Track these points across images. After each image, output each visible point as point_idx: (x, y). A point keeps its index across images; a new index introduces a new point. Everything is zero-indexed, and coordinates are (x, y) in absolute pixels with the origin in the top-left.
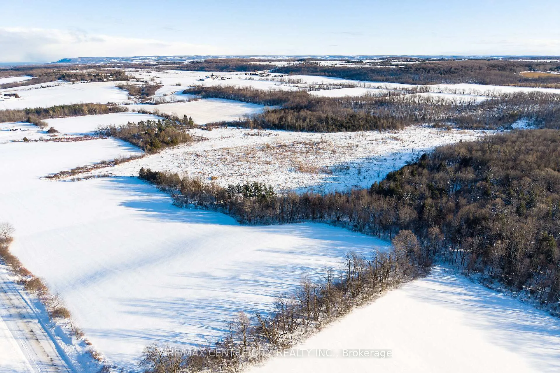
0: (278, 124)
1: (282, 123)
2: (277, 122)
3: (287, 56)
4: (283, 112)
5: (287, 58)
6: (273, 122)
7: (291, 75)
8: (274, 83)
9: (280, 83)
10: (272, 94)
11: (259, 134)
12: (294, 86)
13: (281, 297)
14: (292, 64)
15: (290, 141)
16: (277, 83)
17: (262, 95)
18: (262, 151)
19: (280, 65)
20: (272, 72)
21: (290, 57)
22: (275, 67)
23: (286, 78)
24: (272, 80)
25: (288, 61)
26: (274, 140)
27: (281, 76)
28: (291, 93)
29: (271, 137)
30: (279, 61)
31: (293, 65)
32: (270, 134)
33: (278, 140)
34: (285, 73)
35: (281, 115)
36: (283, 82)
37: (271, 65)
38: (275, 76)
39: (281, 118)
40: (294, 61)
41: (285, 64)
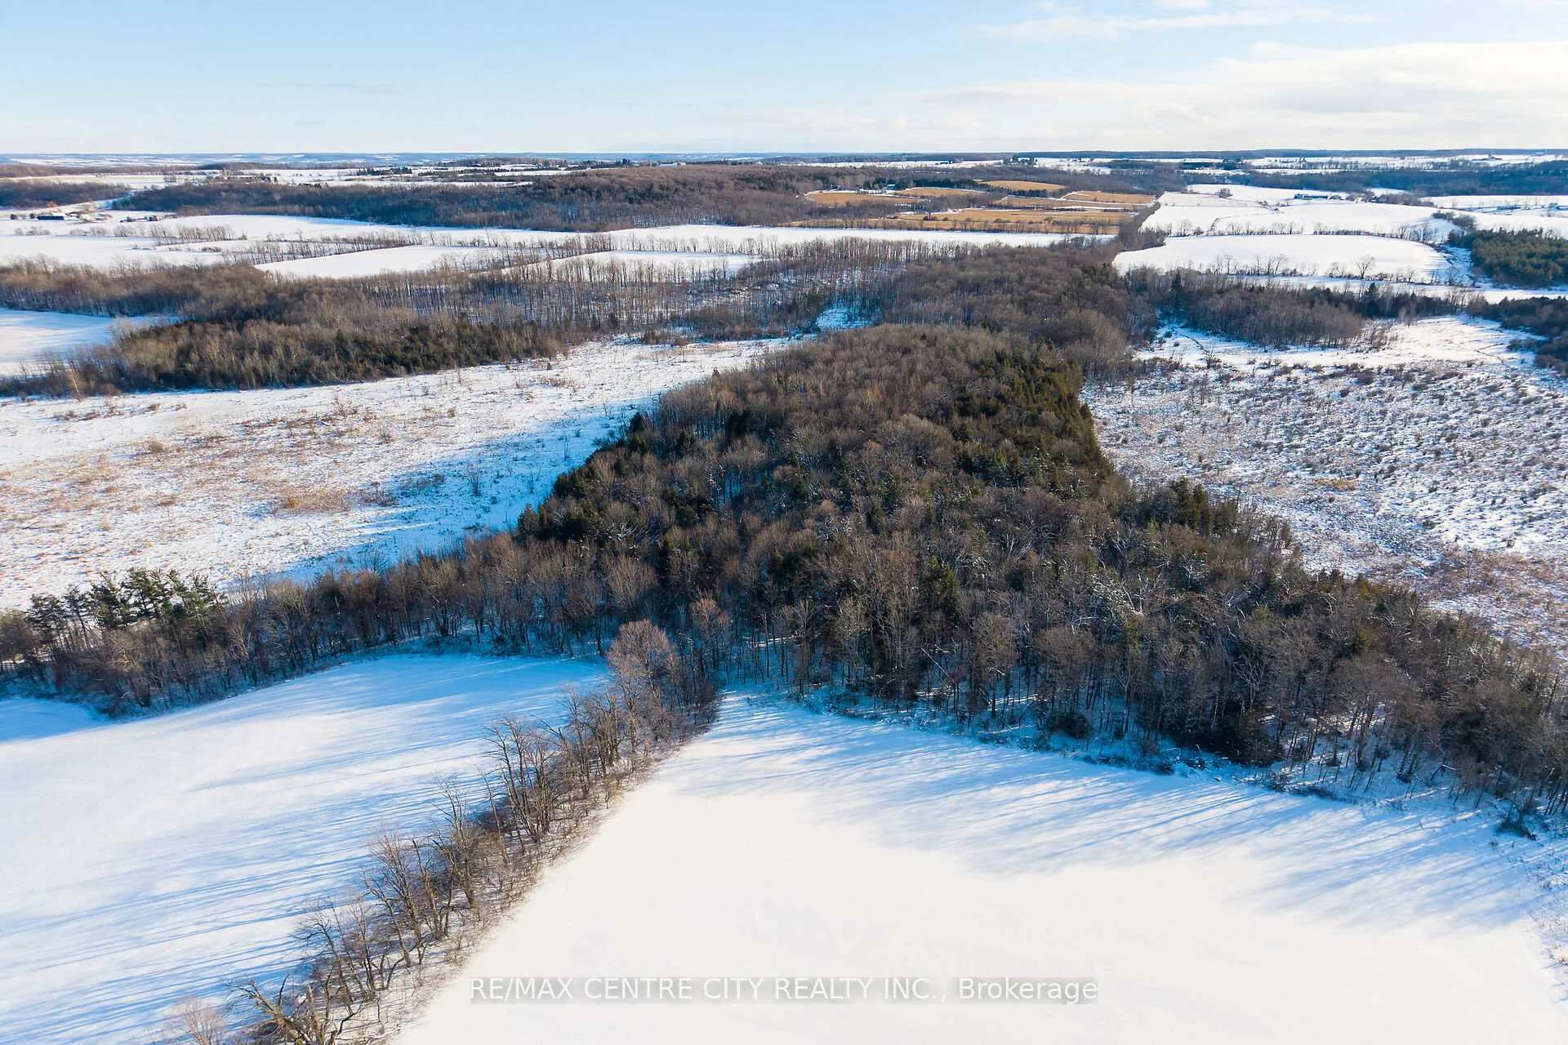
0: (177, 372)
1: (189, 367)
2: (170, 366)
3: (157, 157)
4: (184, 331)
5: (161, 163)
6: (157, 368)
7: (187, 215)
8: (133, 242)
9: (151, 242)
10: (131, 279)
11: (112, 412)
12: (204, 250)
13: (315, 910)
14: (181, 180)
15: (234, 421)
16: (141, 243)
17: (95, 285)
18: (136, 465)
19: (138, 184)
20: (115, 207)
21: (169, 160)
22: (121, 191)
23: (171, 223)
24: (122, 234)
25: (164, 171)
26: (173, 425)
27: (151, 220)
28: (201, 271)
29: (159, 415)
30: (132, 171)
31: (187, 184)
32: (152, 408)
33: (188, 422)
34: (162, 210)
35: (180, 342)
36: (160, 238)
37: (106, 187)
38: (129, 220)
39: (184, 354)
40: (187, 170)
41: (159, 182)
